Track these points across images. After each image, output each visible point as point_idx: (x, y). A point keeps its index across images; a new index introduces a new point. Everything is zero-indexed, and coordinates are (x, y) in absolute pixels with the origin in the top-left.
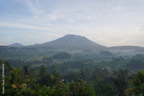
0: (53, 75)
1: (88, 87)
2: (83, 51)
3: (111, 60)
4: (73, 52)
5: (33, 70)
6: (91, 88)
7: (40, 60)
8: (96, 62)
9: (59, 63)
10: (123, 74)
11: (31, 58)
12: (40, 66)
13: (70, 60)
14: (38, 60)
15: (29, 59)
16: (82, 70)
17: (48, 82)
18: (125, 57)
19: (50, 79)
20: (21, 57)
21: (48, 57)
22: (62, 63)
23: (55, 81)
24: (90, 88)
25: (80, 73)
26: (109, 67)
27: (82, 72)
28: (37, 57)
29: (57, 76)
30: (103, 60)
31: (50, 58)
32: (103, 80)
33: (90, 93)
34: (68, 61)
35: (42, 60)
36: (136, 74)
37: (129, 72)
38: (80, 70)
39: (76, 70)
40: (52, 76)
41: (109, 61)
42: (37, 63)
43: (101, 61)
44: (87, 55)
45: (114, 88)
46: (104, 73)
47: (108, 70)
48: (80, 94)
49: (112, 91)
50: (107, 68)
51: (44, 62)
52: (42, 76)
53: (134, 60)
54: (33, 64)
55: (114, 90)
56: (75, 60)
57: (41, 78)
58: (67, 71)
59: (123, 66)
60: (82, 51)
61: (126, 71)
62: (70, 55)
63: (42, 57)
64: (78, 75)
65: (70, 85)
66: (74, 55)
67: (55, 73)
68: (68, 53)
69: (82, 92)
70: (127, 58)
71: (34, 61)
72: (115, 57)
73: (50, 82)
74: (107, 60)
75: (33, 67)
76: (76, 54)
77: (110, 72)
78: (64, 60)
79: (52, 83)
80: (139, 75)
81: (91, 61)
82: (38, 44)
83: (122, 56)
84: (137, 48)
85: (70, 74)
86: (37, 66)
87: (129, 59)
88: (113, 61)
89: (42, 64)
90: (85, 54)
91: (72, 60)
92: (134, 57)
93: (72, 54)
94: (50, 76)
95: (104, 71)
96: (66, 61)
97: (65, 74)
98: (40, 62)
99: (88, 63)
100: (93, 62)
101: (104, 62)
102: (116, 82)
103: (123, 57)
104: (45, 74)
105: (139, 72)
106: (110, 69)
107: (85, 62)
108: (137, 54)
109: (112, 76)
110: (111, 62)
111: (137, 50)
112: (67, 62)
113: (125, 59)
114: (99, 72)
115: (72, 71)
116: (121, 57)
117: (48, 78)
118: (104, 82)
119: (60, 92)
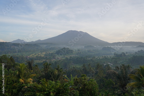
0: (57, 71)
1: (92, 81)
2: (85, 47)
3: (113, 55)
4: (75, 48)
5: (36, 66)
6: (95, 83)
7: (43, 56)
8: (98, 58)
9: (61, 59)
10: (125, 70)
11: (34, 54)
12: (42, 62)
13: (72, 56)
14: (40, 56)
15: (31, 56)
16: (84, 65)
17: (52, 77)
18: (127, 53)
19: (54, 75)
20: (24, 53)
21: (50, 53)
22: (64, 59)
23: (58, 76)
24: (93, 82)
25: (83, 69)
26: (111, 63)
27: (84, 68)
28: (40, 53)
29: (61, 72)
30: (105, 56)
31: (52, 54)
32: (105, 75)
33: (94, 87)
34: (71, 57)
35: (45, 56)
36: (139, 69)
37: (131, 67)
38: (82, 65)
39: (79, 66)
40: (55, 71)
41: (110, 57)
42: (39, 59)
43: (103, 57)
44: (89, 51)
45: (115, 84)
46: (106, 69)
47: (110, 66)
48: (84, 88)
49: (114, 86)
50: (109, 64)
51: (46, 58)
52: (46, 71)
53: (136, 56)
54: (36, 60)
55: (116, 85)
56: (77, 55)
57: (45, 74)
58: (69, 67)
59: (125, 61)
60: (83, 47)
61: (128, 67)
62: (72, 50)
63: (44, 53)
64: (81, 71)
65: (74, 80)
66: (76, 51)
67: (58, 68)
68: (70, 49)
69: (86, 86)
70: (129, 54)
71: (37, 57)
72: (117, 53)
73: (53, 77)
74: (109, 56)
75: (35, 63)
76: (79, 50)
77: (112, 67)
78: (66, 56)
79: (56, 78)
80: (141, 70)
81: (93, 57)
82: (40, 40)
83: (125, 51)
84: (139, 44)
85: (73, 70)
86: (39, 62)
87: (131, 55)
88: (115, 57)
89: (44, 60)
90: (87, 50)
91: (74, 55)
92: (136, 53)
93: (74, 50)
94: (54, 72)
95: (106, 67)
96: (68, 56)
97: (67, 70)
98: (43, 58)
99: (90, 59)
100: (95, 58)
101: (106, 58)
102: (119, 77)
103: (125, 53)
104: (49, 70)
105: (141, 67)
106: (112, 64)
107: (87, 58)
108: (140, 50)
109: (114, 71)
110: (113, 58)
111: (140, 46)
112: (69, 58)
113: (127, 55)
114: (101, 68)
115: (74, 66)
116: (123, 53)
117: (51, 73)
118: (106, 78)
119: (65, 86)
